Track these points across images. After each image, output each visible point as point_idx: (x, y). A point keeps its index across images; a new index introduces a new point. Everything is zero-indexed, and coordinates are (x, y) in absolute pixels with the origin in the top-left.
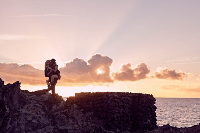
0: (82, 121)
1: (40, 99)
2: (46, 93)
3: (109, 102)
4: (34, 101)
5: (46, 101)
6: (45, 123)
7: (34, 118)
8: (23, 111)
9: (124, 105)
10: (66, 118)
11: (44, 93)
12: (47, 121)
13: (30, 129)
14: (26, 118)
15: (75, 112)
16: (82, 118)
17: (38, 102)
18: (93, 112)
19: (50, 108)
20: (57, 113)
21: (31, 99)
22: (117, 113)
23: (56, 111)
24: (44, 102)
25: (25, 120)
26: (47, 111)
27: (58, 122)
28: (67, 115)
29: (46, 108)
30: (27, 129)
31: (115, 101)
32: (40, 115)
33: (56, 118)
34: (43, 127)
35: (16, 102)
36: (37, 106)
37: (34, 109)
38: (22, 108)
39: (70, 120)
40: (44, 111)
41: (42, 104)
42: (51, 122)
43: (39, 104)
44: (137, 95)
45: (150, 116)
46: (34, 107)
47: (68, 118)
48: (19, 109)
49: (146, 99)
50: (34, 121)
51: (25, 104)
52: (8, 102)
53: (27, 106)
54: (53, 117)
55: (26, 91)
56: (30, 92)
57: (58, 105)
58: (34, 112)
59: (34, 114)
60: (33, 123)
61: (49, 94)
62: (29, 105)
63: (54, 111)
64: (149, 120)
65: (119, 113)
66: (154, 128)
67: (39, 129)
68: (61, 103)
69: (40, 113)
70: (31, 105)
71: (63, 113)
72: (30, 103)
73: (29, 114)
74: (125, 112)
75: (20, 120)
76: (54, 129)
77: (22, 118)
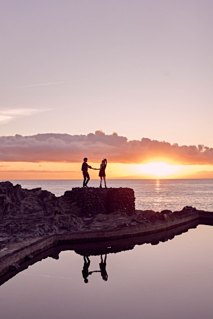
0: (66, 208)
1: (35, 194)
2: (39, 190)
3: (85, 195)
4: (31, 196)
5: (39, 195)
6: (38, 209)
7: (30, 206)
8: (23, 202)
9: (96, 197)
10: (53, 206)
11: (38, 190)
12: (40, 208)
13: (27, 212)
14: (24, 206)
15: (60, 202)
16: (66, 206)
17: (34, 196)
18: (76, 202)
19: (42, 200)
20: (47, 203)
21: (29, 194)
22: (89, 203)
23: (46, 202)
24: (38, 196)
25: (24, 207)
26: (39, 201)
27: (48, 209)
28: (54, 204)
29: (39, 200)
30: (26, 213)
31: (89, 195)
32: (34, 204)
33: (47, 206)
34: (37, 212)
35: (19, 196)
36: (33, 199)
37: (30, 200)
38: (23, 200)
39: (56, 208)
40: (38, 202)
41: (36, 197)
42: (43, 209)
43: (34, 197)
44: (113, 190)
45: (127, 205)
46: (31, 199)
47: (54, 206)
48: (21, 200)
49: (122, 192)
50: (30, 208)
51: (24, 197)
52: (13, 197)
53: (26, 198)
54: (45, 205)
55: (26, 190)
56: (28, 190)
57: (48, 198)
58: (30, 202)
59: (29, 203)
60: (29, 209)
61: (41, 191)
62: (27, 198)
63: (45, 201)
64: (125, 208)
65: (92, 203)
66: (131, 214)
67: (34, 213)
68: (50, 196)
69: (35, 203)
70: (29, 198)
71: (51, 203)
72: (28, 197)
73: (26, 204)
74: (98, 202)
75: (21, 207)
76: (44, 213)
77: (22, 206)
